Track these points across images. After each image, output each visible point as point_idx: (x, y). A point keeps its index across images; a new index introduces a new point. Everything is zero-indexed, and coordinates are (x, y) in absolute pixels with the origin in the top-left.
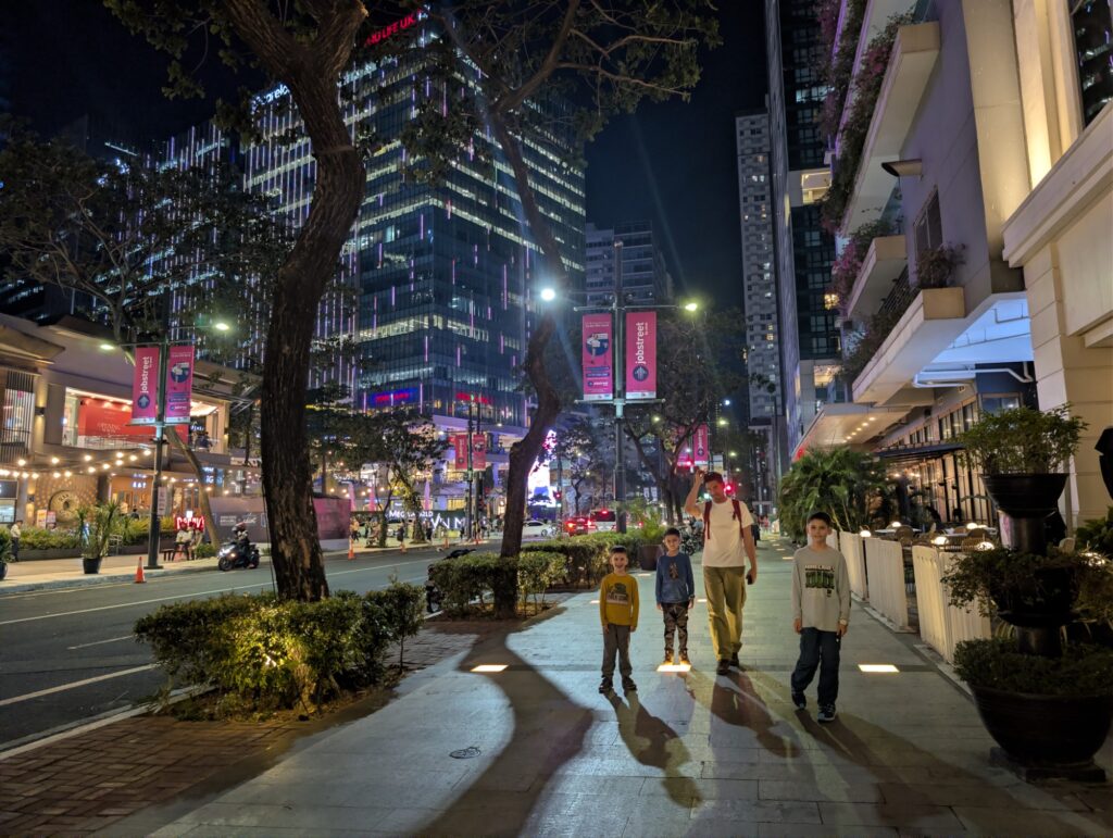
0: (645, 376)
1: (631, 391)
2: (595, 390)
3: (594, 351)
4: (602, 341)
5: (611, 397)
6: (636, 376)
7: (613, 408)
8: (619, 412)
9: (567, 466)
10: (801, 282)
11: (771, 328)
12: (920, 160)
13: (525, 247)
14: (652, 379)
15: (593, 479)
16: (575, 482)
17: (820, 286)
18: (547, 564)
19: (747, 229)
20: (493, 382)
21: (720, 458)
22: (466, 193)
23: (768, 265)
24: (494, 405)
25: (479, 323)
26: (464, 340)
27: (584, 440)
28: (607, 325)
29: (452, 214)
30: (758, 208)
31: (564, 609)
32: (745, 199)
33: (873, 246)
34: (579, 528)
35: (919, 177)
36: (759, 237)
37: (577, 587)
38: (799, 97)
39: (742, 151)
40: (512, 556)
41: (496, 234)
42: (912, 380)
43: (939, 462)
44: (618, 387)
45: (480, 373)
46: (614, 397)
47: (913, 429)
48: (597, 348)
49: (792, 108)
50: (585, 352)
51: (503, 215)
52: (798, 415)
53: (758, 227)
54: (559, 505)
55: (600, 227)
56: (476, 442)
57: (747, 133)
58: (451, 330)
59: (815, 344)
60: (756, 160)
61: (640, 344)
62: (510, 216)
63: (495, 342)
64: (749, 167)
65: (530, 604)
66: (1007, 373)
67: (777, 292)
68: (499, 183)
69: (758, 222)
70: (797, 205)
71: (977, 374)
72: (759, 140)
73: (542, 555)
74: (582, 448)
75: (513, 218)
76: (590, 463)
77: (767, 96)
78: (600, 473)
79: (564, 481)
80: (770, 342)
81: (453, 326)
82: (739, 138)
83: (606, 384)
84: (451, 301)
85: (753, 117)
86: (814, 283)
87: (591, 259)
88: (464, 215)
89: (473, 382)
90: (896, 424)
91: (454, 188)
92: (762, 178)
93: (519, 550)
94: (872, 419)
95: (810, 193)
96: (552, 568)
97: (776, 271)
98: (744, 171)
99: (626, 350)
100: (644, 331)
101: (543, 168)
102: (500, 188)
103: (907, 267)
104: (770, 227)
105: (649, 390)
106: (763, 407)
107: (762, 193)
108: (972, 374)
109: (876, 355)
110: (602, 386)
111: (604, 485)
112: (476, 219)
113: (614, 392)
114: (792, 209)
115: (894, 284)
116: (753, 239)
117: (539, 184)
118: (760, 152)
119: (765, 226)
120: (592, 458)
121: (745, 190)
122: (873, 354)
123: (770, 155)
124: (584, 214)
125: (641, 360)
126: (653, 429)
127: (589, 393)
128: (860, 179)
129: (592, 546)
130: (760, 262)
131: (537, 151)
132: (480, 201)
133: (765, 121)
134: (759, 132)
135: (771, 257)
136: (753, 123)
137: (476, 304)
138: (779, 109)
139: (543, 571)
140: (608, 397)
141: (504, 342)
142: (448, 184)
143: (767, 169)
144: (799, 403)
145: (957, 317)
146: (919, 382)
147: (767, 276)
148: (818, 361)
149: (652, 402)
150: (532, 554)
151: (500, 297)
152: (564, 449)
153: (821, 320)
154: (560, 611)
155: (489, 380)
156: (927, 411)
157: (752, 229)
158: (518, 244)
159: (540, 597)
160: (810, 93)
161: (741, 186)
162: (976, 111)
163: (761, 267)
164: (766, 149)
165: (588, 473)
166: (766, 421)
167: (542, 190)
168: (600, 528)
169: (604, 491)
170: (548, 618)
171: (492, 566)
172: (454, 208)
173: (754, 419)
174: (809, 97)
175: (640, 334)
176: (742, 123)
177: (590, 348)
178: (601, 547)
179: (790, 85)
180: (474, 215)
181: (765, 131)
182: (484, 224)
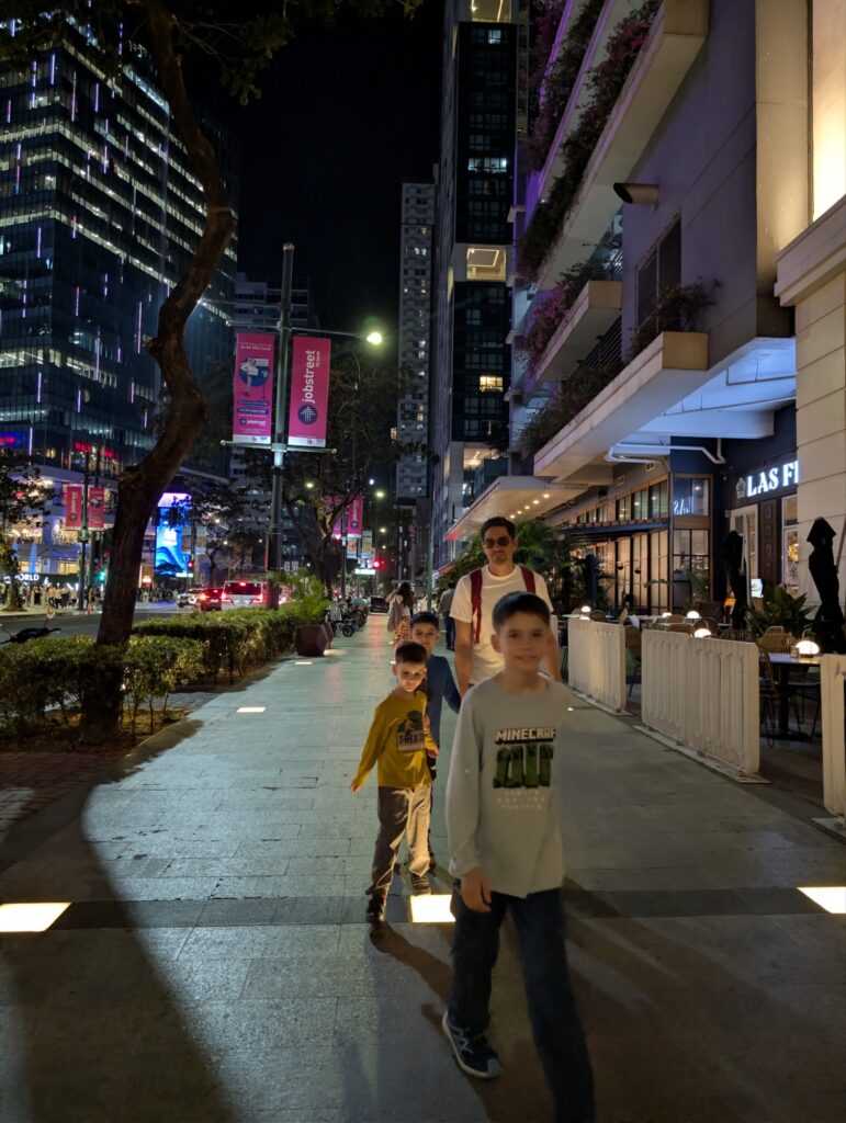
0: (314, 419)
1: (295, 435)
2: (248, 430)
3: (250, 380)
4: (261, 369)
5: (268, 440)
6: (302, 418)
7: (272, 455)
8: (278, 461)
9: (203, 532)
10: (458, 360)
11: (421, 408)
12: (657, 186)
13: (165, 286)
14: (322, 422)
15: (230, 549)
16: (210, 551)
17: (476, 367)
18: (174, 657)
19: (405, 302)
20: (119, 435)
21: (370, 533)
22: (96, 211)
23: (423, 343)
24: (120, 461)
25: (106, 365)
26: (88, 384)
27: (222, 506)
28: (269, 348)
29: (77, 232)
30: (418, 282)
31: (198, 725)
32: (406, 272)
33: (586, 290)
34: (213, 601)
35: (653, 207)
36: (417, 314)
37: (216, 683)
38: (471, 166)
39: (407, 219)
40: (115, 643)
41: (132, 265)
42: (606, 453)
43: (612, 545)
44: (279, 429)
45: (105, 422)
46: (273, 441)
47: (582, 510)
48: (253, 377)
49: (463, 176)
50: (236, 379)
51: (140, 244)
52: (445, 497)
53: (416, 303)
54: (191, 575)
55: (251, 278)
56: (92, 496)
57: (413, 201)
58: (71, 368)
59: (466, 427)
60: (420, 231)
61: (309, 378)
62: (149, 247)
63: (124, 389)
64: (412, 238)
65: (143, 712)
66: (701, 452)
67: (431, 372)
68: (138, 206)
69: (416, 298)
70: (461, 279)
71: (672, 450)
72: (425, 211)
73: (165, 641)
74: (220, 514)
75: (153, 250)
76: (227, 533)
77: (436, 167)
78: (239, 543)
79: (197, 549)
80: (420, 422)
81: (74, 364)
82: (404, 204)
83: (263, 423)
84: (73, 336)
85: (420, 186)
86: (471, 363)
87: (241, 311)
88: (94, 237)
89: (95, 432)
90: (564, 504)
91: (82, 203)
92: (424, 252)
93: (129, 632)
94: (546, 496)
95: (474, 269)
96: (181, 663)
97: (431, 350)
98: (407, 241)
99: (291, 385)
100: (315, 361)
101: (192, 200)
102: (139, 213)
103: (620, 318)
104: (428, 304)
105: (317, 437)
106: (408, 487)
107: (424, 267)
108: (666, 450)
109: (576, 418)
110: (257, 426)
111: (242, 555)
112: (108, 244)
113: (273, 432)
114: (456, 283)
115: (597, 342)
116: (410, 314)
117: (186, 216)
118: (424, 224)
119: (423, 302)
120: (231, 527)
121: (406, 262)
122: (572, 417)
123: (435, 229)
124: (236, 259)
125: (309, 398)
126: (304, 495)
127: (240, 433)
128: (573, 215)
129: (240, 626)
130: (415, 339)
131: (184, 179)
132: (114, 224)
133: (431, 193)
134: (425, 203)
135: (427, 335)
136: (419, 192)
137: (102, 342)
138: (450, 174)
139: (168, 665)
140: (264, 441)
141: (134, 391)
142: (75, 197)
143: (429, 243)
144: (448, 485)
145: (698, 369)
146: (614, 455)
147: (422, 354)
148: (468, 444)
149: (321, 451)
150: (150, 639)
151: (133, 339)
152: (200, 514)
153: (475, 402)
154: (190, 729)
155: (115, 432)
156: (602, 492)
157: (410, 304)
158: (157, 281)
159: (158, 703)
160: (483, 163)
161: (403, 257)
162: (758, 105)
163: (417, 345)
164: (431, 222)
165: (226, 543)
166: (411, 502)
167: (187, 222)
168: (236, 602)
169: (242, 563)
170: (171, 744)
171: (76, 661)
172: (81, 227)
173: (400, 499)
174: (481, 167)
175: (310, 365)
176: (409, 190)
177: (244, 376)
178: (251, 629)
179: (463, 155)
180: (106, 239)
181: (431, 202)
182: (118, 252)
